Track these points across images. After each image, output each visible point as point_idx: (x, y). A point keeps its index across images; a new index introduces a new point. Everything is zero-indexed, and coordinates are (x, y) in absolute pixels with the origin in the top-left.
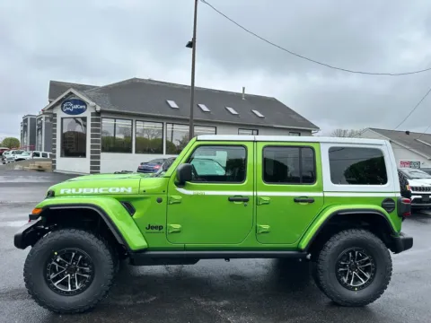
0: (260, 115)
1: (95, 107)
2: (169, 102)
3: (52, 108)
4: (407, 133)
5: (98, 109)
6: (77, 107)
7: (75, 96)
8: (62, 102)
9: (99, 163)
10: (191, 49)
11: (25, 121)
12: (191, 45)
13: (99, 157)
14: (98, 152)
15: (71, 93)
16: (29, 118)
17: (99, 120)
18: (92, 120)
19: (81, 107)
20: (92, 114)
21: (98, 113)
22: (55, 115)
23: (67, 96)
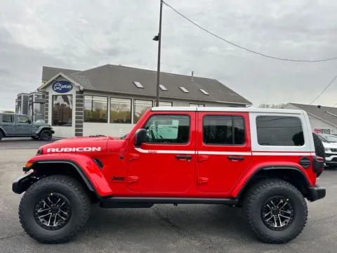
0: (206, 93)
1: (79, 87)
2: (136, 83)
3: (45, 87)
4: (319, 107)
5: (82, 88)
6: (65, 86)
7: (63, 78)
8: (53, 83)
9: (82, 130)
10: (157, 42)
11: (20, 98)
12: (157, 38)
13: (82, 126)
14: (82, 122)
15: (60, 76)
16: (22, 95)
17: (82, 97)
18: (77, 97)
19: (68, 87)
20: (77, 92)
21: (81, 92)
22: (47, 93)
23: (57, 78)
